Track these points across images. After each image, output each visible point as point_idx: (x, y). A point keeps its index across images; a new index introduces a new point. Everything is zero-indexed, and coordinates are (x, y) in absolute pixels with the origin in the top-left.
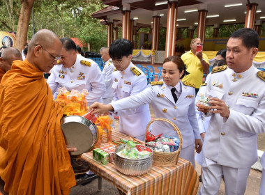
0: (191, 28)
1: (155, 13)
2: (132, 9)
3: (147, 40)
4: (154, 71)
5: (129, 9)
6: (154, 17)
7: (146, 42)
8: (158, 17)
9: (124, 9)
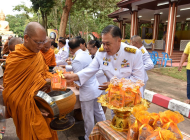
0: (183, 22)
1: (156, 12)
2: (139, 9)
3: (147, 32)
4: (158, 56)
5: (137, 9)
6: (155, 15)
7: (147, 34)
8: (158, 15)
9: (133, 10)
